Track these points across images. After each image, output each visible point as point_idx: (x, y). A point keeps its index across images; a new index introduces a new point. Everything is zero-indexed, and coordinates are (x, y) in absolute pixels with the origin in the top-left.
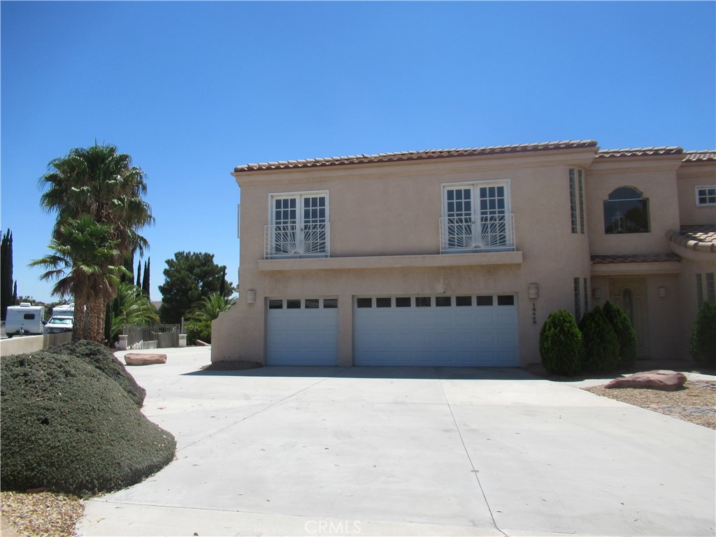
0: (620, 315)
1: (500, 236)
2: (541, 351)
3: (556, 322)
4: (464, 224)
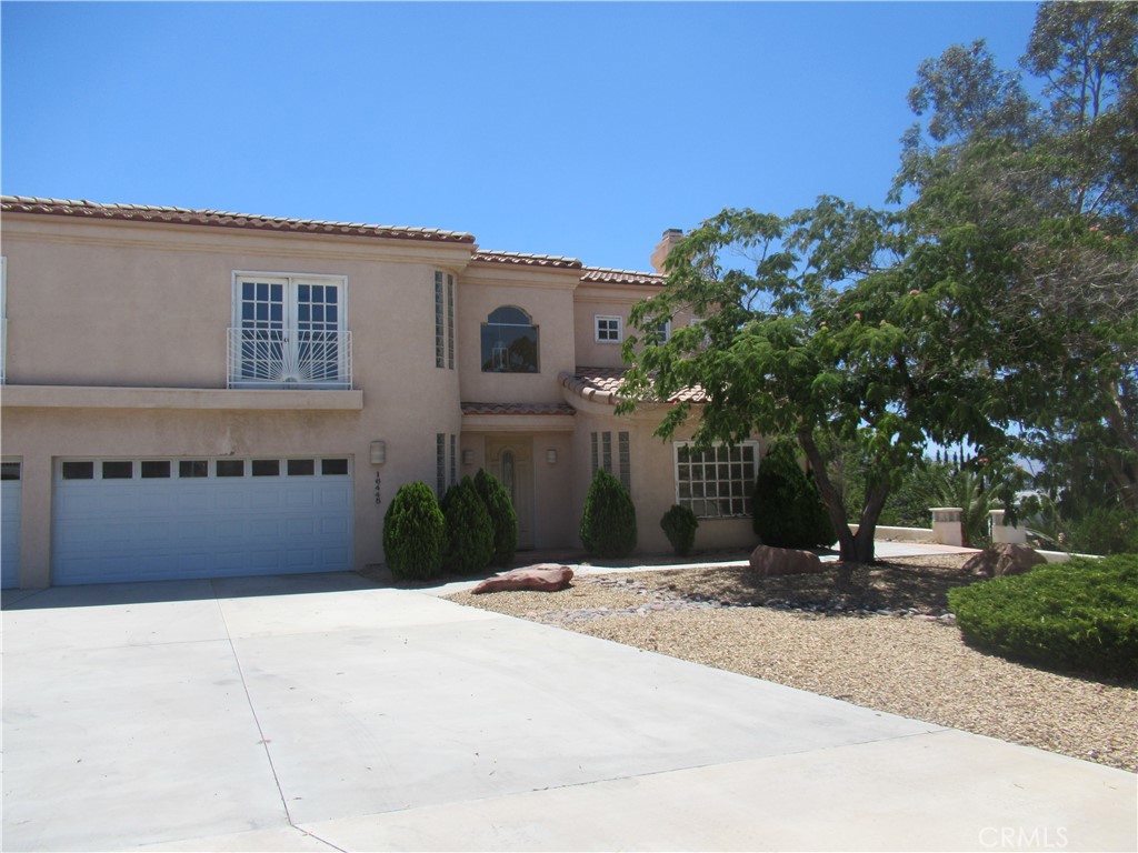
0: (496, 488)
1: (328, 365)
2: (385, 544)
3: (409, 501)
4: (270, 340)
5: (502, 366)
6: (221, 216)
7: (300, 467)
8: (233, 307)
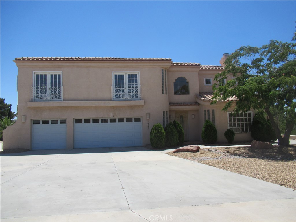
0: (179, 125)
1: (135, 94)
2: (150, 139)
3: (156, 128)
4: (121, 88)
5: (179, 93)
6: (109, 58)
7: (129, 120)
8: (113, 81)
